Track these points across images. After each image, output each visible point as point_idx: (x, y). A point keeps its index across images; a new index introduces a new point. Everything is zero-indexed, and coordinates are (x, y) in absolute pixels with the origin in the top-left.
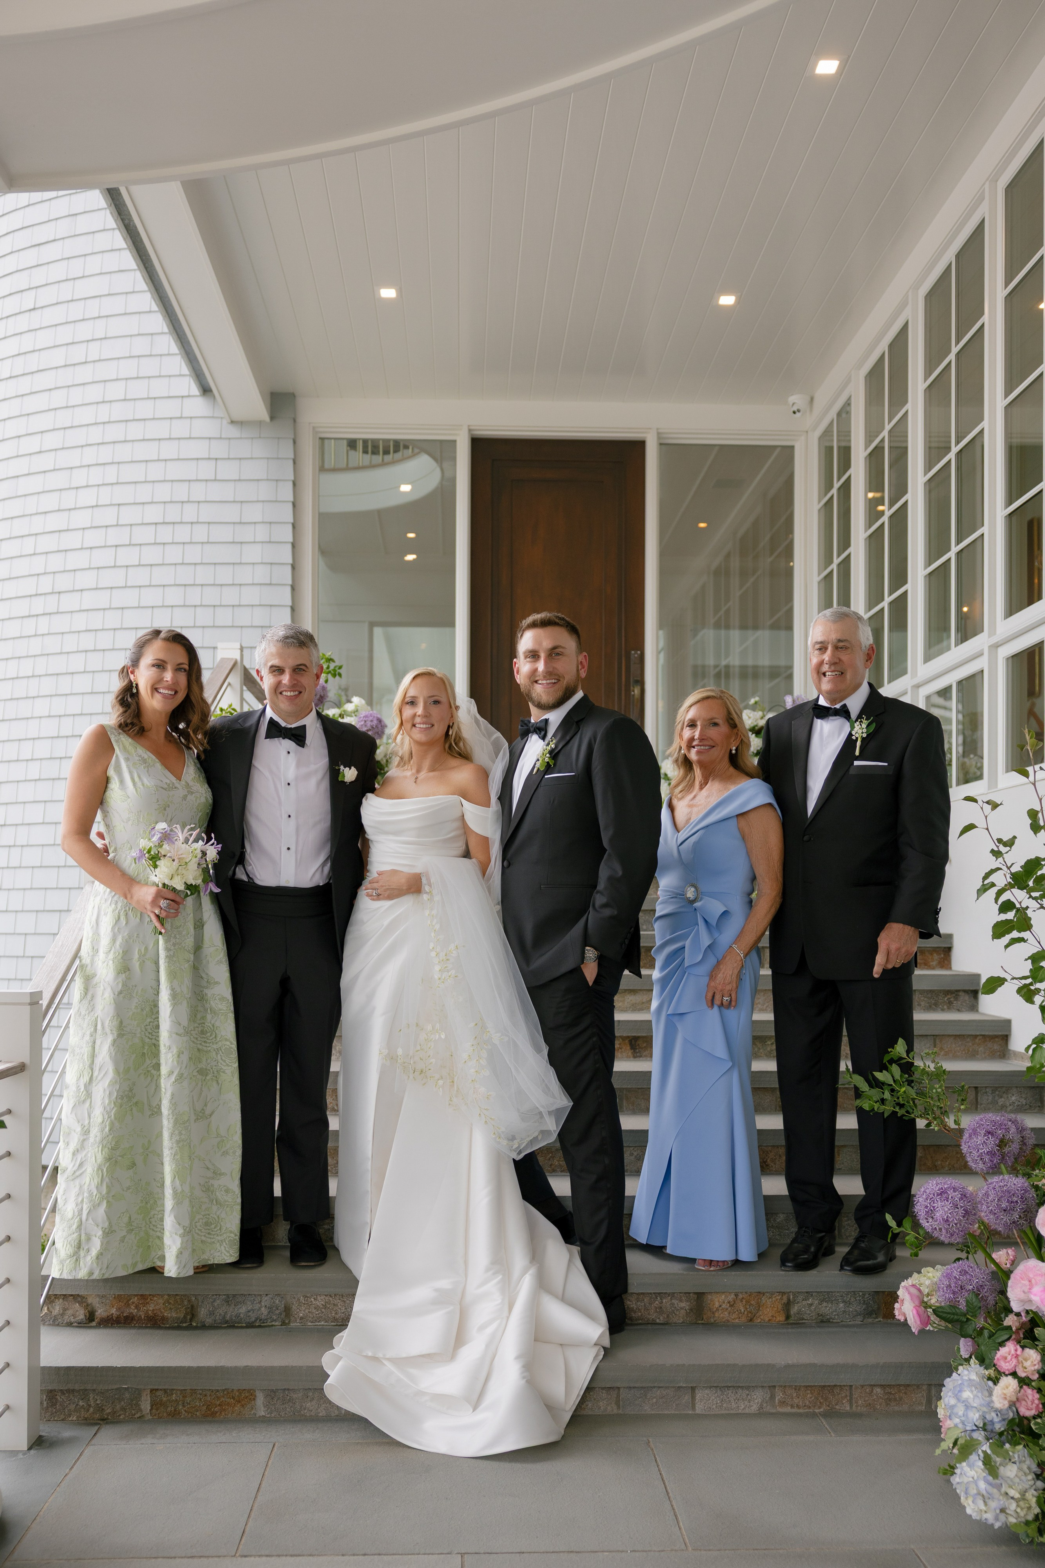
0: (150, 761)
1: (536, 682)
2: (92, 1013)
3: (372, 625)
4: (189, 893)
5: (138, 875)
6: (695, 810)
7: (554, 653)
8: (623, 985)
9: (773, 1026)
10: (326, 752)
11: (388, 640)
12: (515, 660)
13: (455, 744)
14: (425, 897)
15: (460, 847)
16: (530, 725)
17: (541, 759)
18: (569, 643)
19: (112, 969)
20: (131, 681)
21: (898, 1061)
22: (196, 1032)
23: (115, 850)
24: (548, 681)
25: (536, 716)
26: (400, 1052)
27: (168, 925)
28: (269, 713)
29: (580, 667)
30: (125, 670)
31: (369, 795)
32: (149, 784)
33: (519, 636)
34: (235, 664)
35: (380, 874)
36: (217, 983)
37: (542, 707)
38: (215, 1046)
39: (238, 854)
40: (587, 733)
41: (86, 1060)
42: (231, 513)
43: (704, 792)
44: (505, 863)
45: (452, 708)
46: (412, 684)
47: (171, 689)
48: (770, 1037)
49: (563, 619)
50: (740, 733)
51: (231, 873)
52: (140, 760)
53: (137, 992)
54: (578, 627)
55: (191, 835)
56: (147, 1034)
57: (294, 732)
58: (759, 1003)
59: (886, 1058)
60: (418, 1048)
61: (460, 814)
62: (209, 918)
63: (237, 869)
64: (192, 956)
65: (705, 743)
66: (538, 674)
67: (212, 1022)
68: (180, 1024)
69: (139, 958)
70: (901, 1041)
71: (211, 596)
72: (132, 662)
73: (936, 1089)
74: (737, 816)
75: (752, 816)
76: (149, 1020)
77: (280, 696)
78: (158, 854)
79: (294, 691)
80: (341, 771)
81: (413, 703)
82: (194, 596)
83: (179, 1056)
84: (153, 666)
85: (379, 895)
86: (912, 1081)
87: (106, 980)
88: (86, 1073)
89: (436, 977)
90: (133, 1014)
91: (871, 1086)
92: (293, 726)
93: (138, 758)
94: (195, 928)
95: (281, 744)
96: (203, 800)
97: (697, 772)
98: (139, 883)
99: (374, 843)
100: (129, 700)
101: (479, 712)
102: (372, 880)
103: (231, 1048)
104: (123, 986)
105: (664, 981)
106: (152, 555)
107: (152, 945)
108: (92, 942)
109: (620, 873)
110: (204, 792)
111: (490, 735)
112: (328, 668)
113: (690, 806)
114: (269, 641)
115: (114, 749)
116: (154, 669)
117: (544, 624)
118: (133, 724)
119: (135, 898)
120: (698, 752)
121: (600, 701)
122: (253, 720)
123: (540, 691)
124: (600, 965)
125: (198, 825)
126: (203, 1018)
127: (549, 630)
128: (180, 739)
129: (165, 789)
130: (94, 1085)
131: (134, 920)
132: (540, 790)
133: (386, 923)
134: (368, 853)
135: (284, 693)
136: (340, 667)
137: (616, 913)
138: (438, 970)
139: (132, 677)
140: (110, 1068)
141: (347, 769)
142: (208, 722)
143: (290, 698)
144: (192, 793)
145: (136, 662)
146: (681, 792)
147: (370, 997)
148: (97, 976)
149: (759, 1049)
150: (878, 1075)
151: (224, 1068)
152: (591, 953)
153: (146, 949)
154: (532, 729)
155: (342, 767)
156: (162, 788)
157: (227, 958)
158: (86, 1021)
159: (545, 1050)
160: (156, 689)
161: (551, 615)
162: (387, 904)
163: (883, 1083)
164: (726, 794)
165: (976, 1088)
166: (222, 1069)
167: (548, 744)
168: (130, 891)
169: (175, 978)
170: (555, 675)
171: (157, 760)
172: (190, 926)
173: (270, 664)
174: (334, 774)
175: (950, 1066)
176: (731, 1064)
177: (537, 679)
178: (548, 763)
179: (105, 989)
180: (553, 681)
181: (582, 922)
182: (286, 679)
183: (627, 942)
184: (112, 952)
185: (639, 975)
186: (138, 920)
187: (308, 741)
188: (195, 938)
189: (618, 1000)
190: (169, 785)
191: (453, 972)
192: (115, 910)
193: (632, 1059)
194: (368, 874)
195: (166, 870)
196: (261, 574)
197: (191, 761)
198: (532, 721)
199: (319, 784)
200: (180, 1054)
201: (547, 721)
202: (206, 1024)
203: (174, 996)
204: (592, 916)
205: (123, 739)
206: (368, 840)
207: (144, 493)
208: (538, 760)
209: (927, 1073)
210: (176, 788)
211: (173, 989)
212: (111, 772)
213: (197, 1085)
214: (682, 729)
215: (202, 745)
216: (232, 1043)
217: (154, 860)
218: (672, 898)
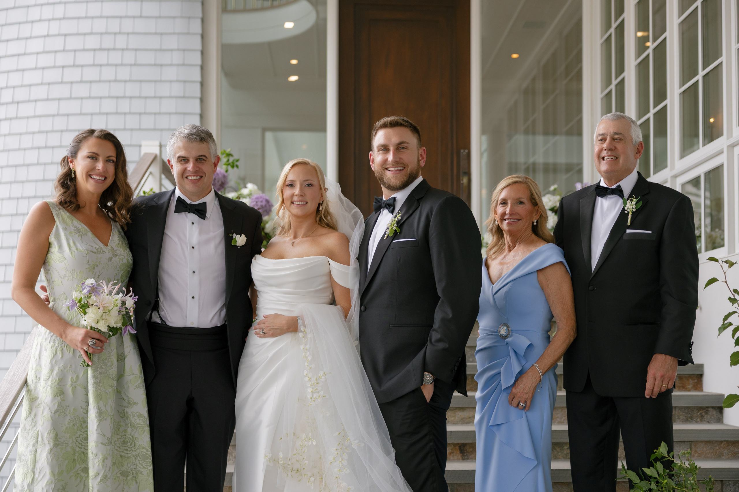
0: (83, 230)
1: (387, 169)
2: (35, 428)
3: (264, 130)
4: (111, 334)
5: (71, 319)
6: (505, 266)
7: (400, 147)
8: (453, 404)
9: (568, 434)
10: (222, 222)
11: (277, 142)
12: (370, 152)
13: (325, 217)
14: (301, 335)
15: (328, 296)
16: (382, 202)
17: (390, 228)
18: (412, 140)
19: (50, 393)
20: (70, 169)
21: (661, 459)
22: (119, 442)
23: (54, 300)
24: (396, 169)
25: (386, 195)
26: (281, 455)
27: (95, 359)
28: (178, 193)
29: (420, 158)
30: (66, 160)
31: (257, 256)
32: (81, 249)
33: (374, 134)
34: (155, 157)
35: (266, 317)
36: (136, 403)
37: (392, 188)
38: (134, 453)
39: (153, 302)
40: (425, 208)
41: (29, 465)
42: (154, 42)
43: (512, 253)
44: (363, 308)
45: (322, 189)
46: (291, 171)
47: (102, 176)
48: (565, 443)
49: (407, 121)
50: (539, 210)
51: (148, 317)
52: (75, 230)
53: (70, 411)
54: (419, 128)
55: (114, 289)
56: (78, 444)
57: (197, 208)
58: (558, 417)
59: (653, 457)
60: (295, 452)
61: (328, 271)
62: (129, 353)
63: (153, 314)
64: (115, 383)
65: (514, 217)
66: (388, 163)
67: (132, 434)
68: (105, 436)
69: (72, 384)
70: (663, 444)
71: (138, 106)
72: (71, 153)
73: (690, 481)
74: (538, 271)
75: (548, 271)
76: (79, 433)
77: (185, 180)
78: (87, 304)
79: (196, 176)
80: (234, 237)
81: (291, 185)
82: (125, 106)
83: (103, 461)
84: (88, 157)
85: (265, 333)
86: (673, 475)
87: (46, 402)
88: (29, 476)
89: (309, 397)
90: (67, 428)
91: (641, 479)
92: (196, 203)
93: (73, 228)
94: (118, 360)
95: (187, 217)
96: (125, 261)
97: (507, 238)
98: (72, 326)
99: (261, 293)
100: (69, 183)
101: (342, 192)
102: (260, 322)
103: (147, 454)
104: (58, 406)
105: (485, 399)
106: (91, 74)
107: (82, 374)
108: (35, 372)
109: (451, 315)
110: (126, 255)
111: (350, 210)
112: (228, 161)
113: (502, 264)
114: (177, 137)
115: (55, 221)
116: (89, 160)
117: (393, 125)
118: (71, 202)
119: (69, 338)
120: (509, 224)
121: (436, 184)
122: (165, 199)
123: (390, 176)
124: (435, 386)
125: (120, 281)
126: (125, 431)
127: (397, 129)
128: (108, 214)
129: (95, 253)
130: (35, 484)
131: (68, 355)
132: (390, 252)
133: (270, 355)
134: (256, 301)
135: (189, 178)
136: (237, 161)
137: (447, 346)
138: (310, 391)
139: (71, 165)
140: (47, 471)
141: (239, 236)
142: (130, 202)
143: (193, 181)
144: (116, 256)
145: (74, 154)
146: (494, 253)
147: (259, 412)
148: (39, 399)
149: (558, 452)
150: (646, 470)
151: (142, 470)
152: (428, 377)
153: (78, 377)
154: (383, 205)
155: (234, 235)
156: (92, 252)
157: (144, 384)
158: (30, 434)
159: (393, 453)
160: (90, 176)
161: (398, 118)
162: (270, 340)
163: (651, 477)
164: (528, 254)
165: (722, 481)
166: (140, 471)
167: (396, 217)
168: (64, 332)
169: (101, 399)
170: (401, 163)
171: (89, 230)
172: (114, 359)
173: (178, 155)
174: (228, 240)
175: (702, 464)
176: (536, 462)
177: (387, 166)
178: (395, 230)
179: (44, 409)
180: (400, 168)
181: (422, 353)
182: (190, 166)
183: (456, 368)
184: (50, 379)
185: (466, 395)
186: (71, 354)
187: (208, 215)
188: (118, 368)
189: (449, 415)
190: (98, 250)
191: (322, 393)
192: (54, 347)
193: (461, 460)
194: (256, 317)
195: (93, 316)
196: (177, 89)
197: (116, 231)
198: (384, 199)
199: (216, 248)
200: (105, 459)
201: (395, 199)
202: (127, 436)
203: (100, 414)
204: (429, 349)
205: (63, 213)
206: (257, 290)
207: (85, 26)
208: (388, 228)
209: (683, 468)
210: (103, 251)
211: (99, 408)
212: (52, 239)
213: (120, 484)
214: (496, 206)
215: (125, 219)
216: (147, 451)
217: (84, 308)
218: (489, 335)
